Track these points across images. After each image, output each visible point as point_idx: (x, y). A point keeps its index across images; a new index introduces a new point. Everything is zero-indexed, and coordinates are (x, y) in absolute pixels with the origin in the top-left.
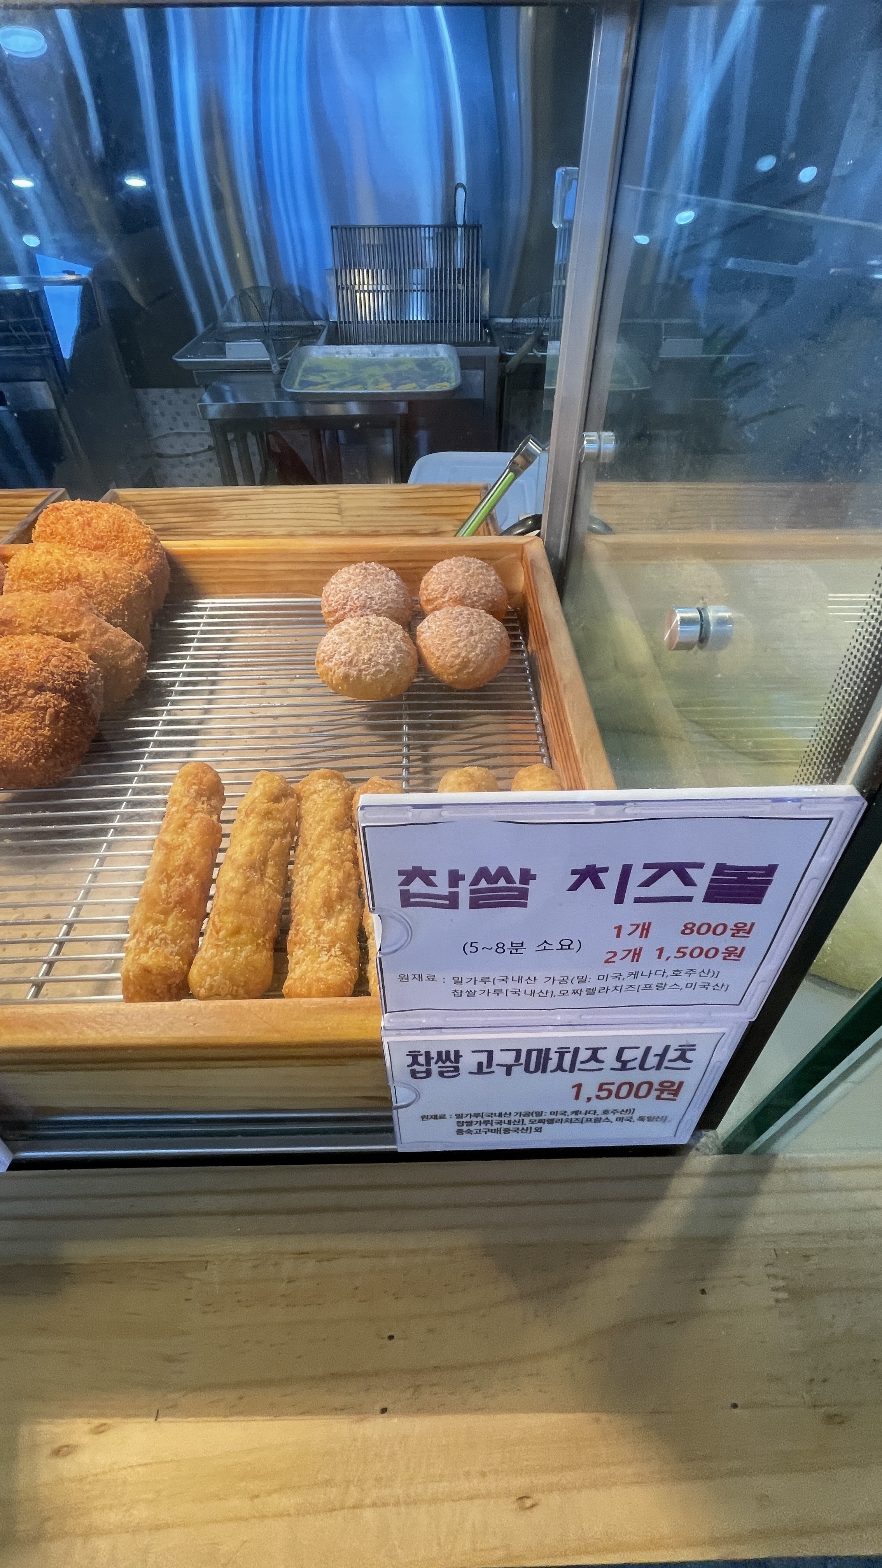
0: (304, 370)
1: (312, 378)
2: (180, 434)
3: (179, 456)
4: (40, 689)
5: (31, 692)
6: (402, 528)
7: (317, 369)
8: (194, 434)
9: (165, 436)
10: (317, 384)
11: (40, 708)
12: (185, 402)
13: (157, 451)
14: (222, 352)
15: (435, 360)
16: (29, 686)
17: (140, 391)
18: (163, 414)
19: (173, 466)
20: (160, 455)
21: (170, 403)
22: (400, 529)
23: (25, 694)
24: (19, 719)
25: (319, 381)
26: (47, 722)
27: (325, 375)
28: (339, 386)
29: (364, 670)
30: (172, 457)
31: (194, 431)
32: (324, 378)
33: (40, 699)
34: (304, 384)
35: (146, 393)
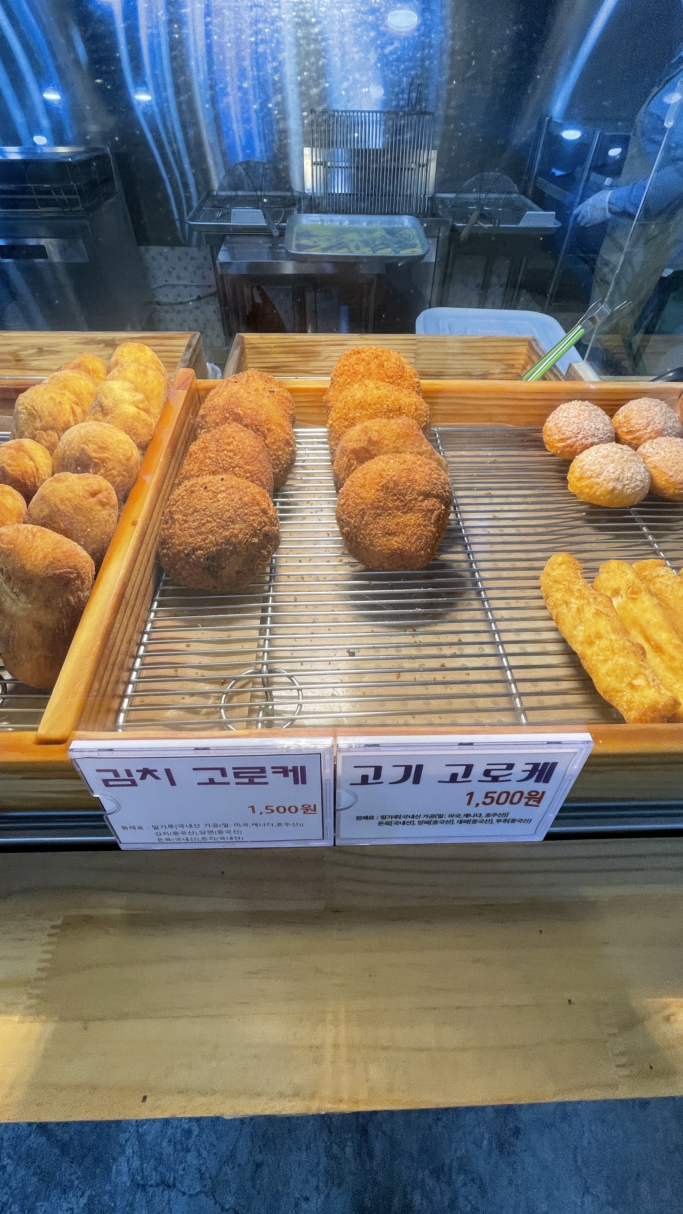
0: (297, 234)
1: (304, 242)
2: (173, 286)
3: (172, 304)
4: (427, 495)
5: (421, 498)
6: (463, 370)
7: (308, 234)
8: (186, 286)
9: (161, 287)
10: (309, 247)
11: (429, 510)
12: (180, 259)
13: (156, 300)
14: (227, 216)
15: (400, 230)
16: (420, 493)
17: (143, 248)
18: (160, 268)
19: (166, 312)
20: (159, 303)
21: (167, 258)
22: (459, 371)
23: (415, 499)
24: (412, 518)
25: (311, 244)
26: (433, 521)
27: (315, 239)
28: (329, 248)
29: (628, 485)
30: (165, 304)
31: (186, 283)
32: (315, 242)
33: (428, 504)
34: (299, 247)
35: (147, 250)
